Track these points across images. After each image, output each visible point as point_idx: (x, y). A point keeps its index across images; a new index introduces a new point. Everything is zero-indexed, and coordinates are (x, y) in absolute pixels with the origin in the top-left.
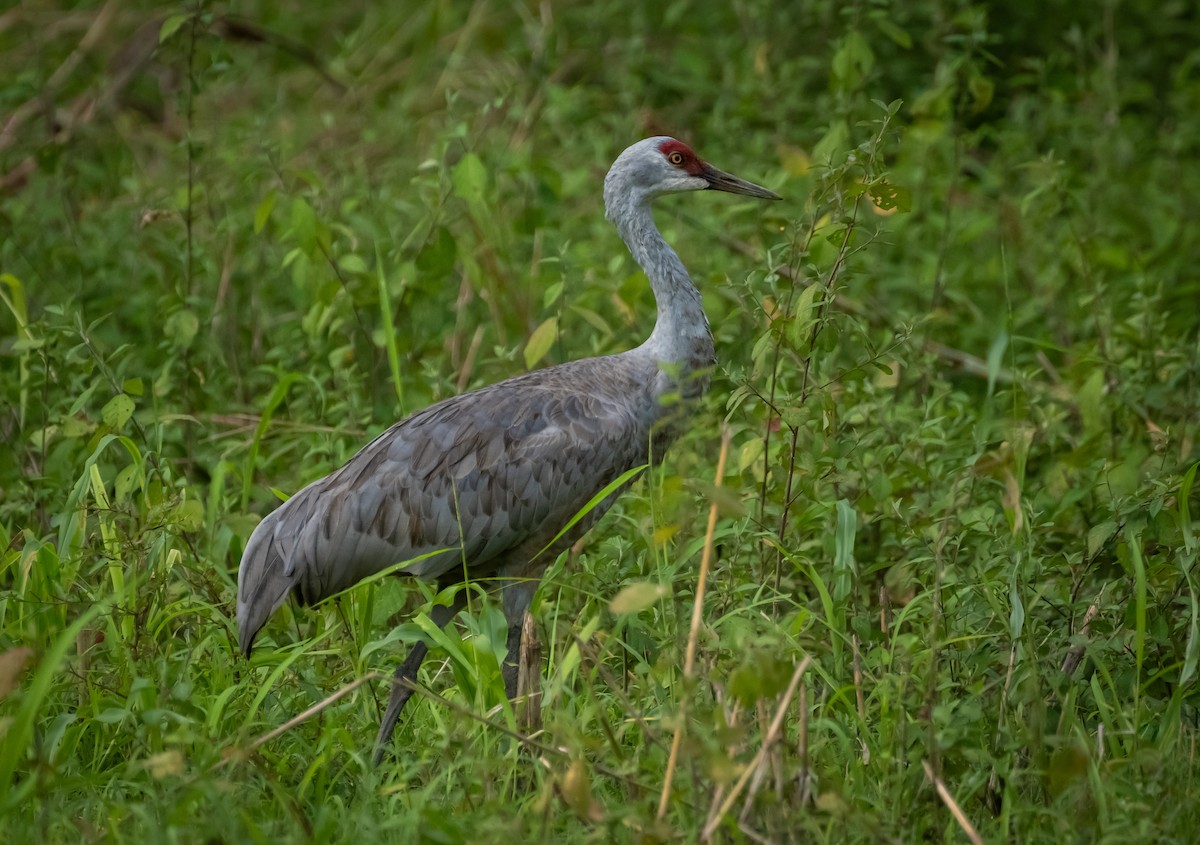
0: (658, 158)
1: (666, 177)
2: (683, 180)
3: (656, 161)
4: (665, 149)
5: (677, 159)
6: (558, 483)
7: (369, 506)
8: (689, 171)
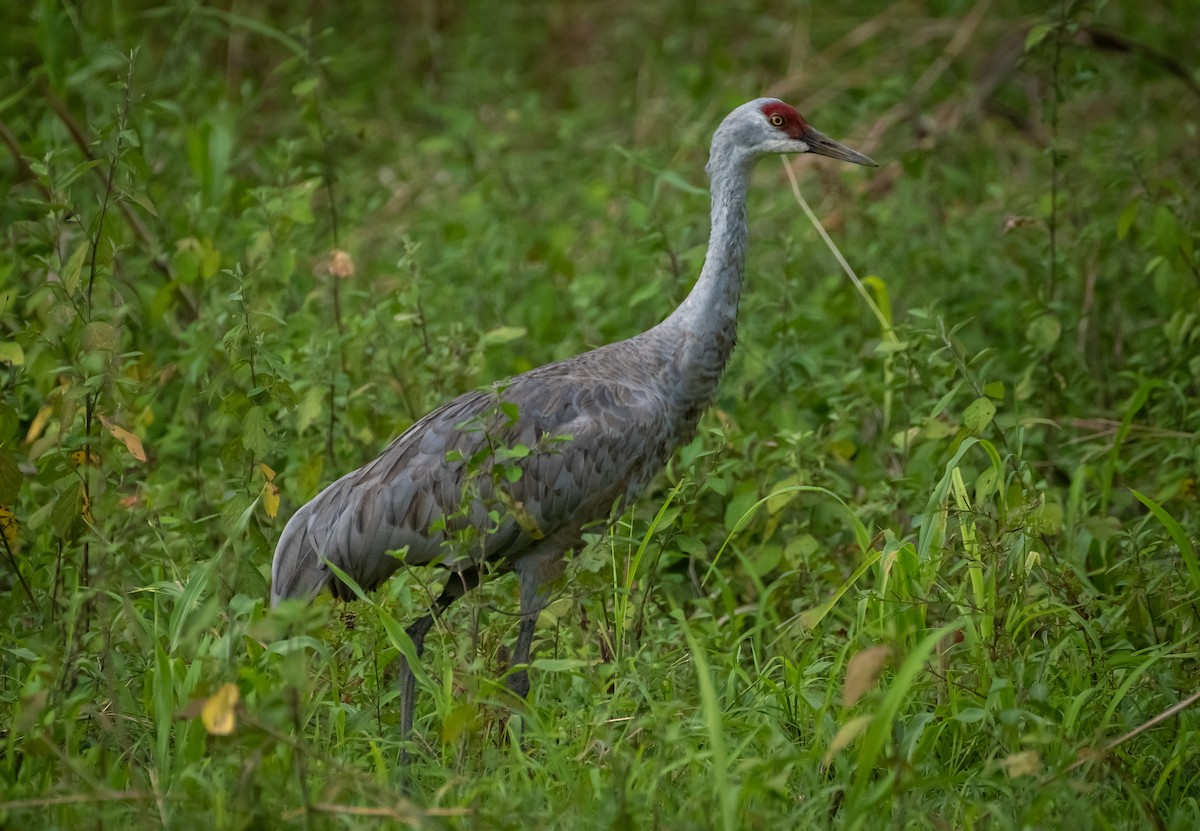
0: (760, 119)
1: (766, 138)
2: (783, 142)
3: (757, 122)
4: (767, 110)
5: (778, 121)
6: (589, 471)
7: (402, 498)
8: (789, 133)
